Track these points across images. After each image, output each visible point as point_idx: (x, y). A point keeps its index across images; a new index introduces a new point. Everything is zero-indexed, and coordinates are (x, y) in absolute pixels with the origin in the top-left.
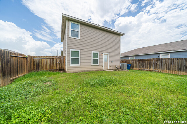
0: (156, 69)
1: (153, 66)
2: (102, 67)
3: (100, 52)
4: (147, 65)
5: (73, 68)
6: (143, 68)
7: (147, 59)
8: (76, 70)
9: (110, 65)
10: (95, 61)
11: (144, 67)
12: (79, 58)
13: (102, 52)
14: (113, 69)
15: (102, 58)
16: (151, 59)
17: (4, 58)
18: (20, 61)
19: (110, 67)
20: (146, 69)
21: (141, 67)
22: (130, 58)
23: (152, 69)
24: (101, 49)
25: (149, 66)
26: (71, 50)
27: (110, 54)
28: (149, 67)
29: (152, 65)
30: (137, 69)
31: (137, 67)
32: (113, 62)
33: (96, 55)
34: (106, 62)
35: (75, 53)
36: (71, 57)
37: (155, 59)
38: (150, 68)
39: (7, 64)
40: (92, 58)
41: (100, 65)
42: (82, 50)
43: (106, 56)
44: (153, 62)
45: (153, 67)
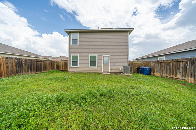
0: (185, 77)
1: (181, 71)
2: (101, 70)
3: (99, 55)
4: (172, 69)
5: (73, 69)
6: (167, 74)
7: (172, 60)
8: (75, 71)
9: (112, 67)
10: (93, 64)
11: (168, 72)
12: (78, 61)
13: (101, 55)
14: (116, 72)
15: (101, 60)
16: (178, 60)
17: (32, 62)
18: (44, 64)
19: (112, 70)
20: (170, 76)
21: (164, 72)
22: (158, 58)
23: (179, 76)
24: (99, 52)
25: (174, 71)
26: (71, 55)
27: (112, 56)
28: (175, 73)
29: (179, 70)
30: (159, 75)
31: (159, 72)
32: (116, 65)
33: (94, 58)
34: (106, 64)
35: (75, 58)
36: (71, 61)
37: (184, 59)
38: (176, 75)
39: (33, 65)
40: (90, 61)
41: (99, 67)
42: (80, 55)
43: (106, 59)
44: (181, 64)
45: (181, 74)
